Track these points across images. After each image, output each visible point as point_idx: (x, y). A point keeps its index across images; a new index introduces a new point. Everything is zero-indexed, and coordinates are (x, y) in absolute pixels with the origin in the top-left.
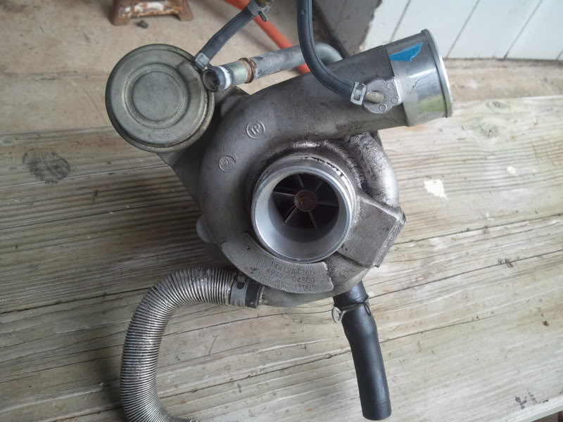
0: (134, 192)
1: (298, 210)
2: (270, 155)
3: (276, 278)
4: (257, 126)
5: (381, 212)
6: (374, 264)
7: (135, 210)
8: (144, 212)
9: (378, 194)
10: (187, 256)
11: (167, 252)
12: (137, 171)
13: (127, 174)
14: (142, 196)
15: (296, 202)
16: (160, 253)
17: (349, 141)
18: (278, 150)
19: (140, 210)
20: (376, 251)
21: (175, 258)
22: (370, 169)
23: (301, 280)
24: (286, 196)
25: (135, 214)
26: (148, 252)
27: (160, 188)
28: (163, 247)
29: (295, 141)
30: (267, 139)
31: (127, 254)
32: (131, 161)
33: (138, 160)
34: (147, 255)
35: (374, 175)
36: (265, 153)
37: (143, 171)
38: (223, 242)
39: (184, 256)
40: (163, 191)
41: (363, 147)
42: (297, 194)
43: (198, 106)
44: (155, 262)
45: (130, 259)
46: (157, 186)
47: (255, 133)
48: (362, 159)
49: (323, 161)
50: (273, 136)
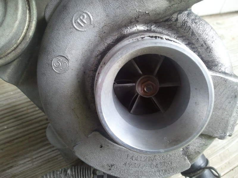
0: (9, 116)
1: (141, 97)
2: (102, 48)
3: (135, 169)
4: (84, 17)
5: (226, 80)
6: (228, 134)
7: (12, 129)
8: (18, 129)
9: (216, 65)
10: (55, 155)
11: (40, 154)
12: (10, 101)
13: (3, 104)
14: (15, 118)
15: (139, 90)
16: (34, 157)
17: (177, 20)
18: (109, 41)
19: (15, 128)
20: (227, 121)
21: (47, 158)
22: (203, 42)
23: (159, 166)
24: (127, 87)
25: (12, 131)
26: (25, 158)
27: (28, 109)
28: (36, 152)
29: (126, 26)
30: (97, 29)
31: (9, 164)
32: (5, 95)
33: (9, 93)
34: (25, 161)
35: (208, 48)
36: (97, 45)
37: (14, 100)
38: (74, 146)
39: (52, 156)
40: (29, 111)
41: (192, 22)
42: (138, 82)
43: (17, 9)
44: (31, 165)
45: (12, 167)
46: (25, 108)
47: (82, 25)
48: (193, 34)
49: (162, 38)
50: (102, 25)
